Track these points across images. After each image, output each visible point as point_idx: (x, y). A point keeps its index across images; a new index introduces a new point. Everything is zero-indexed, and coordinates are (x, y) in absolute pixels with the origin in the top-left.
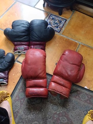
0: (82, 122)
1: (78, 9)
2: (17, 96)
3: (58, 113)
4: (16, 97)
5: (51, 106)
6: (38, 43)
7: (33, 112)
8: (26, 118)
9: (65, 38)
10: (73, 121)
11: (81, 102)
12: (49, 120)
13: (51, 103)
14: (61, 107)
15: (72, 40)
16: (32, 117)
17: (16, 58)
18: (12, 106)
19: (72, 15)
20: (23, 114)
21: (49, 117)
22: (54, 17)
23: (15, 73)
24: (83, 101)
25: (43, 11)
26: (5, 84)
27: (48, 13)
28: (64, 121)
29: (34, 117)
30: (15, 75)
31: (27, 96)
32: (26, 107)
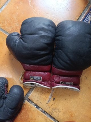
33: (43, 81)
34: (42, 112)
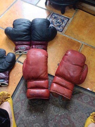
0: (84, 124)
1: (81, 7)
2: (18, 97)
3: (60, 115)
4: (17, 99)
5: (52, 108)
6: (40, 42)
7: (34, 114)
8: (27, 120)
9: (67, 37)
10: (75, 123)
11: (83, 104)
12: (50, 122)
13: (53, 104)
14: (63, 109)
15: (75, 40)
16: (33, 119)
17: (17, 58)
18: (13, 108)
19: (75, 14)
20: (24, 115)
21: (51, 119)
22: (56, 16)
23: (16, 73)
24: (86, 103)
25: (45, 9)
26: (6, 84)
27: (51, 12)
28: (65, 123)
29: (35, 119)
30: (16, 76)
31: (28, 97)
32: (27, 108)
33: (26, 49)
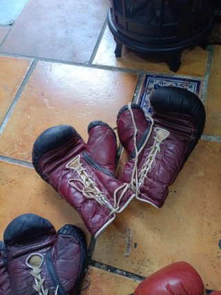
22: (157, 82)
25: (120, 69)
27: (138, 74)
34: (123, 275)
